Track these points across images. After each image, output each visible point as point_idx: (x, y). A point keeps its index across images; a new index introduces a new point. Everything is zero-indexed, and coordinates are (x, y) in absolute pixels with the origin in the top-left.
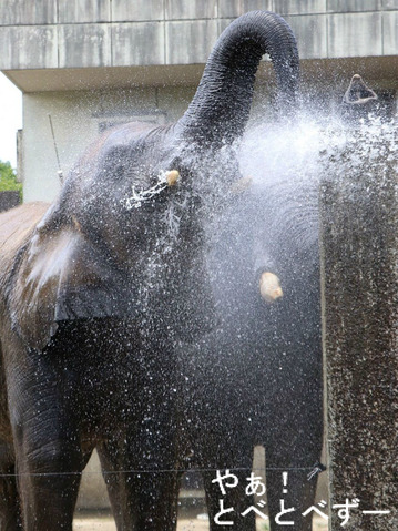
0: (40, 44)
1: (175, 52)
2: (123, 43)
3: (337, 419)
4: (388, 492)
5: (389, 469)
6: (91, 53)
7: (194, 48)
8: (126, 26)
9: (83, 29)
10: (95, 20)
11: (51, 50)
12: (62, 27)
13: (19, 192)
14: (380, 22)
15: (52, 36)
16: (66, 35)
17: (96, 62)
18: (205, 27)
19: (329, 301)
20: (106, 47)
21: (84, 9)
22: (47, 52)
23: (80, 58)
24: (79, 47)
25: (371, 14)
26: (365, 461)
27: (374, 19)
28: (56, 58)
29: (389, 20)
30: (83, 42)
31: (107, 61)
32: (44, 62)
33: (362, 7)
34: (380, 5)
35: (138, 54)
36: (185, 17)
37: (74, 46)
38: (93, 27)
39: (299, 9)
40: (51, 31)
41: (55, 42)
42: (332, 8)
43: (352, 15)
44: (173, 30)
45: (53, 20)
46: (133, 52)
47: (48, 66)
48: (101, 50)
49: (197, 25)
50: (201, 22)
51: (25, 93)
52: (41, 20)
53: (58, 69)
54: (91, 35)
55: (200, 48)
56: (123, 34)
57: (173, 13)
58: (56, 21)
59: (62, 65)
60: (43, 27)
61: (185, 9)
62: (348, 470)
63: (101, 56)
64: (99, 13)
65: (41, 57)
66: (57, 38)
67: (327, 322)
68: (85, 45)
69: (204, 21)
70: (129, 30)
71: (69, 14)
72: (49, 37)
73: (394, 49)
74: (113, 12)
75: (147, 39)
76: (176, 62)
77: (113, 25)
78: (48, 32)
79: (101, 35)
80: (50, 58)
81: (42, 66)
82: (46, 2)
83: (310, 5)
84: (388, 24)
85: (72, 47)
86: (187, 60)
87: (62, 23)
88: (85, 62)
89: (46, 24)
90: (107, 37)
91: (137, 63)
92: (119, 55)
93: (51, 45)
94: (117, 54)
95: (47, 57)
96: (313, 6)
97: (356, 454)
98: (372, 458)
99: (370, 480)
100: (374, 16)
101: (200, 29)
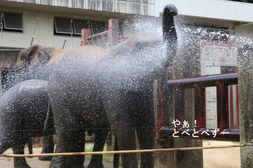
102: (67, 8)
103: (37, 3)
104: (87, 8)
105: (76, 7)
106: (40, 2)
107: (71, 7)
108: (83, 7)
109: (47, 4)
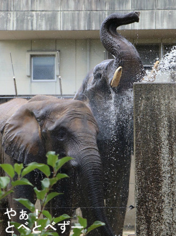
0: (5, 20)
1: (65, 25)
2: (42, 20)
3: (139, 189)
4: (156, 216)
5: (157, 208)
6: (27, 24)
7: (73, 23)
8: (44, 13)
9: (24, 14)
10: (30, 10)
11: (10, 22)
12: (15, 12)
14: (154, 14)
15: (11, 16)
16: (17, 16)
17: (30, 28)
18: (78, 14)
19: (137, 146)
20: (35, 22)
21: (25, 5)
22: (8, 23)
23: (23, 26)
24: (22, 21)
25: (151, 11)
26: (149, 205)
27: (152, 13)
28: (12, 26)
29: (158, 14)
30: (24, 19)
31: (35, 28)
32: (6, 27)
33: (147, 8)
34: (154, 7)
35: (48, 25)
36: (70, 10)
37: (20, 21)
38: (29, 13)
39: (120, 8)
40: (10, 14)
41: (12, 19)
42: (134, 8)
43: (143, 11)
44: (64, 15)
45: (11, 9)
46: (46, 24)
47: (8, 29)
48: (32, 23)
49: (75, 13)
50: (77, 12)
52: (6, 9)
53: (13, 31)
54: (28, 16)
55: (76, 23)
56: (42, 16)
57: (64, 8)
58: (12, 10)
59: (15, 29)
60: (7, 12)
61: (70, 6)
62: (142, 208)
63: (32, 26)
64: (32, 7)
65: (5, 25)
66: (13, 17)
67: (136, 153)
68: (25, 21)
69: (78, 12)
70: (45, 14)
71: (18, 7)
72: (9, 17)
73: (160, 27)
74: (38, 6)
75: (52, 19)
76: (65, 29)
77: (38, 12)
78: (9, 14)
79: (32, 16)
80: (9, 26)
81: (5, 29)
82: (8, 1)
83: (124, 6)
84: (158, 15)
85: (19, 21)
86: (70, 29)
87: (15, 11)
88: (25, 28)
89: (8, 11)
90: (35, 17)
91: (48, 29)
92: (40, 26)
93: (10, 20)
94: (39, 25)
95: (8, 25)
96: (125, 7)
97: (145, 202)
98: (151, 204)
99: (150, 212)
100: (152, 12)
101: (76, 15)
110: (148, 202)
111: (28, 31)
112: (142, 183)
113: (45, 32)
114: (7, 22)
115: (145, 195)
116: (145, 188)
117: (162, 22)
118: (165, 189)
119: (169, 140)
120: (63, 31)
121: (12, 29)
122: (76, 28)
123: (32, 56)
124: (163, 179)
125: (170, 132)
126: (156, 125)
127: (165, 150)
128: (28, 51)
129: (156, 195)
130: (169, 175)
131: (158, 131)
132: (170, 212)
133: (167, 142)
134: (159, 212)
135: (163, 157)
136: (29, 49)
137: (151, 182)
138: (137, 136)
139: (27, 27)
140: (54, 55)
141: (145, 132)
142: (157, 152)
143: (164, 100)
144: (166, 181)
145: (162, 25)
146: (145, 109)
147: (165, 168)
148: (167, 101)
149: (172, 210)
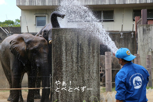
1: (49, 3)
2: (40, 1)
3: (54, 69)
5: (61, 76)
6: (34, 3)
7: (53, 3)
13: (20, 28)
17: (35, 5)
19: (53, 53)
20: (37, 2)
23: (32, 4)
24: (31, 2)
31: (37, 5)
32: (25, 4)
46: (41, 3)
48: (35, 2)
51: (21, 10)
55: (54, 2)
59: (28, 5)
62: (55, 77)
63: (35, 3)
68: (33, 1)
75: (44, 1)
76: (49, 5)
86: (51, 5)
88: (32, 5)
92: (39, 3)
93: (26, 1)
102: (136, 4)
103: (117, 4)
104: (150, 2)
105: (142, 3)
106: (119, 3)
107: (139, 3)
108: (147, 2)
109: (123, 3)
110: (57, 74)
111: (34, 6)
112: (55, 67)
113: (41, 6)
114: (25, 2)
115: (56, 72)
116: (56, 69)
117: (90, 2)
118: (64, 69)
119: (66, 51)
120: (49, 6)
121: (27, 5)
122: (54, 5)
123: (36, 16)
124: (63, 65)
125: (66, 47)
126: (61, 45)
127: (64, 54)
128: (35, 14)
129: (60, 72)
130: (65, 64)
131: (61, 47)
132: (66, 78)
133: (65, 51)
134: (62, 78)
135: (63, 57)
136: (35, 13)
137: (58, 67)
138: (53, 49)
139: (34, 4)
140: (46, 16)
141: (56, 47)
142: (61, 55)
143: (64, 35)
144: (64, 66)
145: (90, 3)
146: (56, 38)
147: (64, 61)
148: (65, 35)
149: (66, 77)
